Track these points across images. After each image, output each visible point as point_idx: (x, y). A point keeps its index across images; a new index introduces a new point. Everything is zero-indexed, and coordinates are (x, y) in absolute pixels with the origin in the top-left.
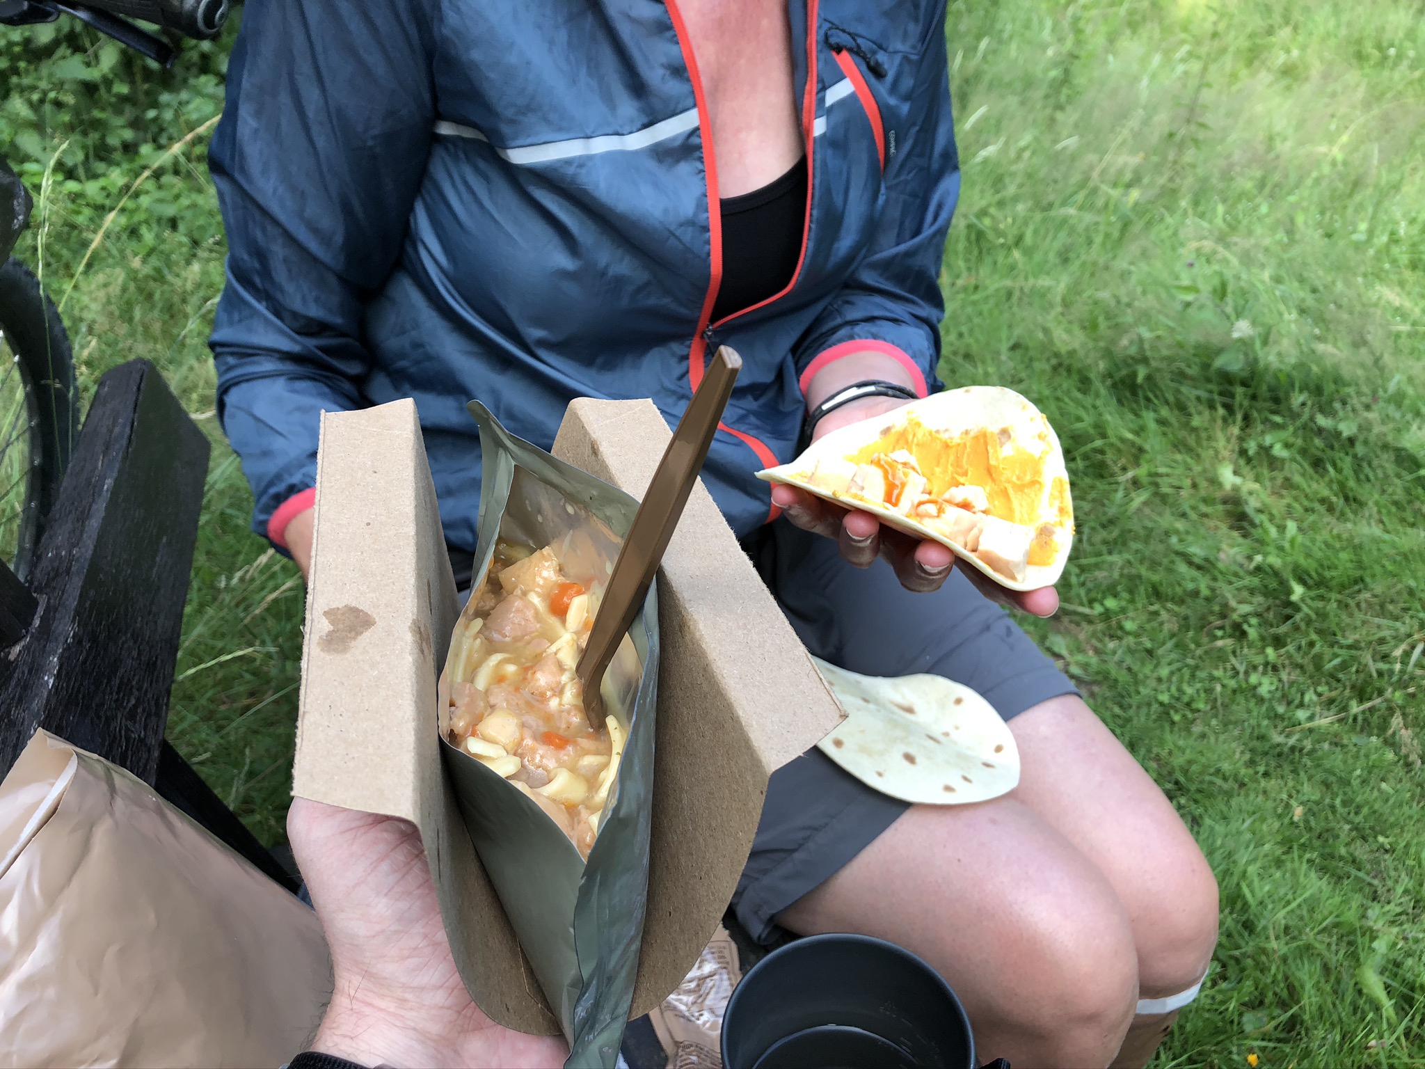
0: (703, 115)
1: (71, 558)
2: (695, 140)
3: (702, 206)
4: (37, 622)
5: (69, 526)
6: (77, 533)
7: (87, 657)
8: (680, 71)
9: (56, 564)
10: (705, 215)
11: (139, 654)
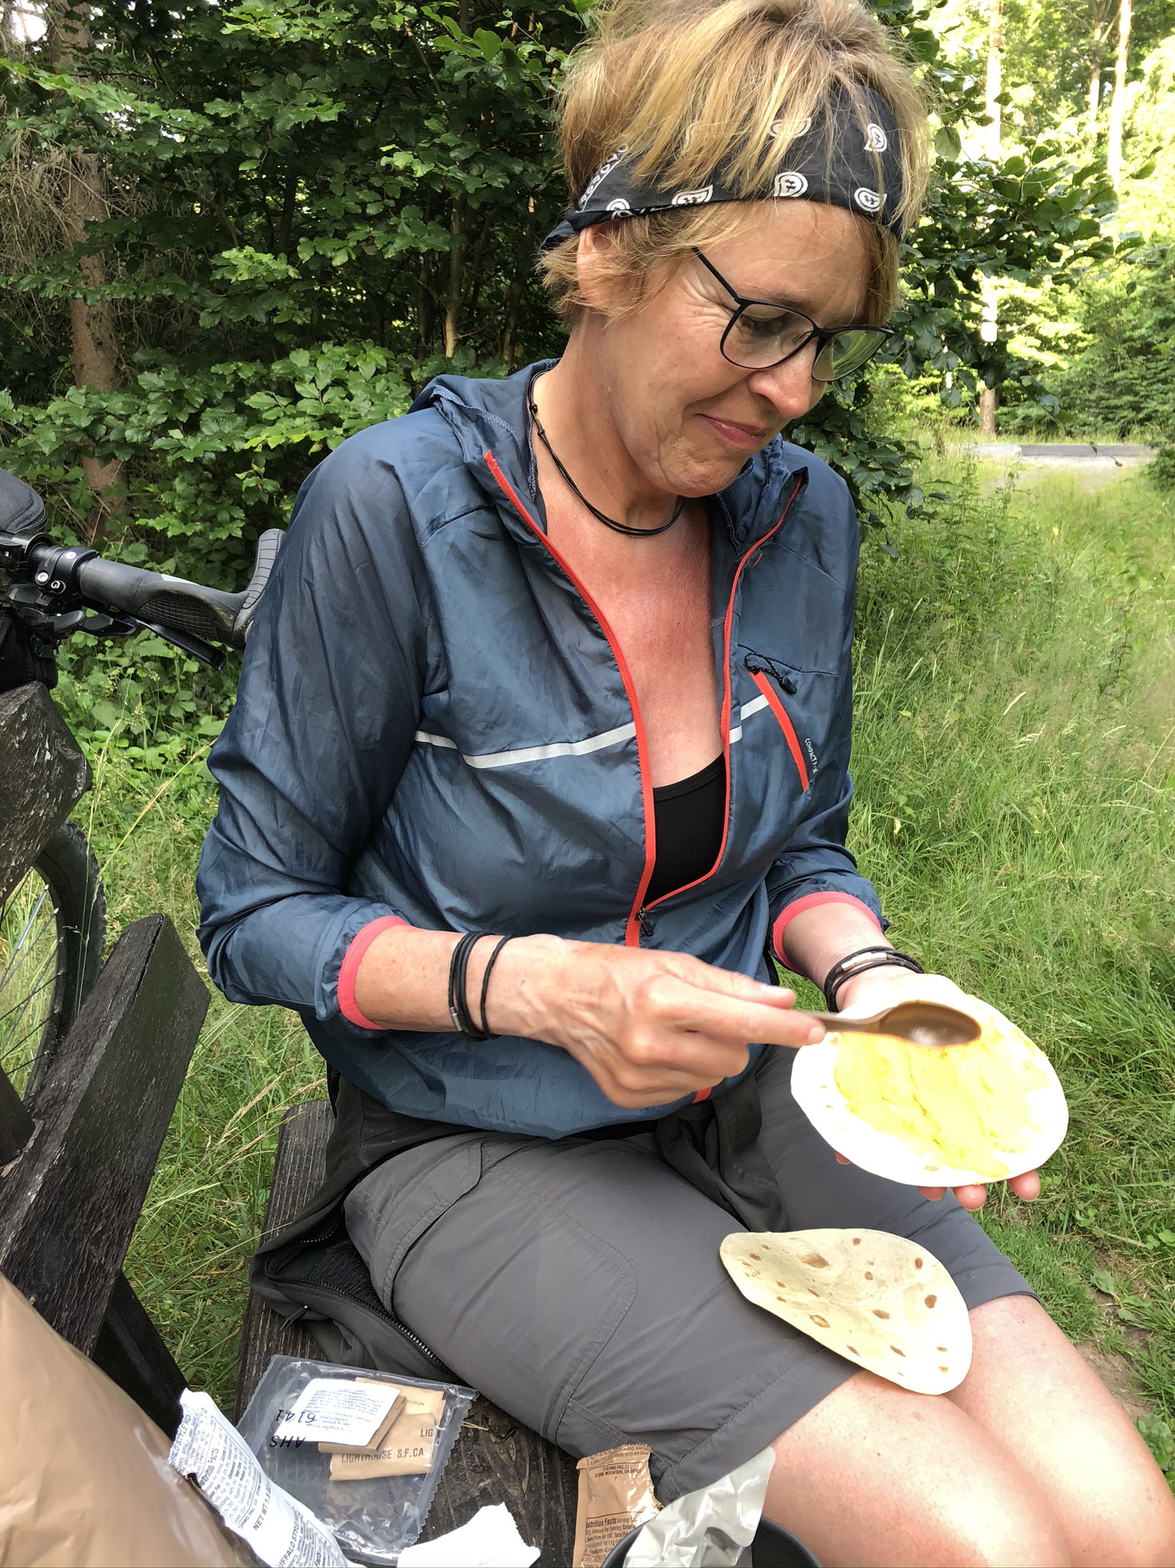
0: (640, 728)
1: (70, 1089)
2: (632, 748)
3: (638, 802)
4: (31, 1144)
5: (74, 1060)
6: (80, 1066)
7: (67, 1180)
8: (619, 692)
9: (56, 1094)
10: (641, 809)
11: (113, 1184)
